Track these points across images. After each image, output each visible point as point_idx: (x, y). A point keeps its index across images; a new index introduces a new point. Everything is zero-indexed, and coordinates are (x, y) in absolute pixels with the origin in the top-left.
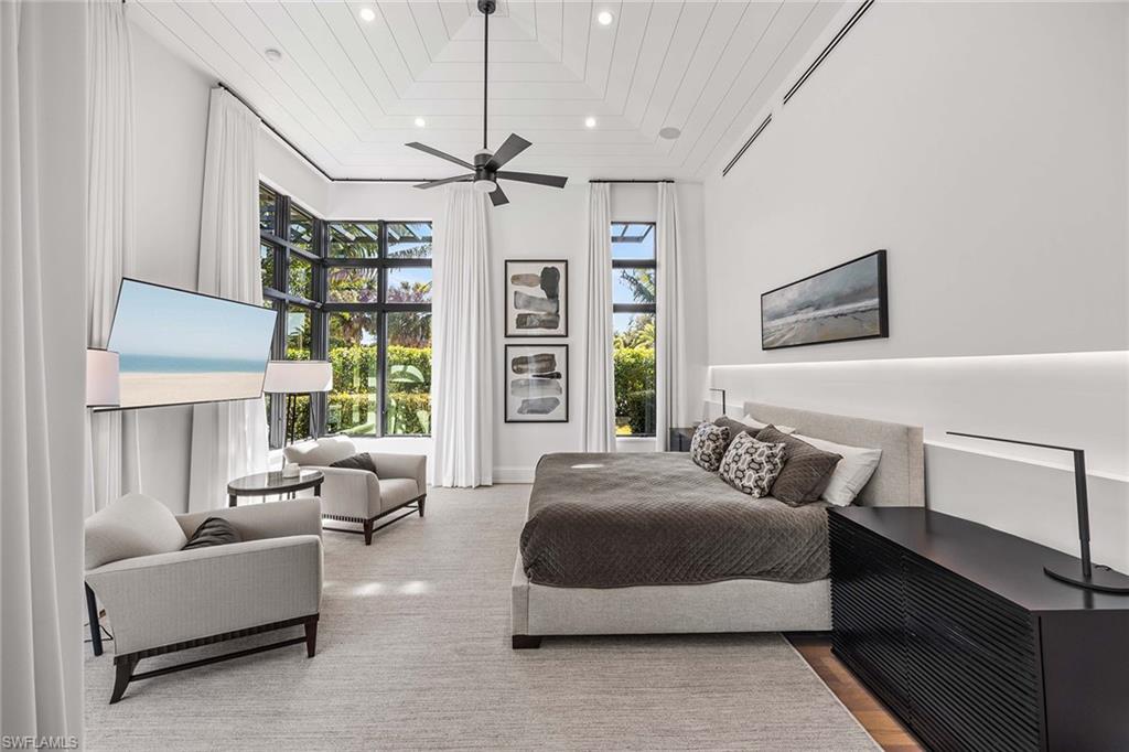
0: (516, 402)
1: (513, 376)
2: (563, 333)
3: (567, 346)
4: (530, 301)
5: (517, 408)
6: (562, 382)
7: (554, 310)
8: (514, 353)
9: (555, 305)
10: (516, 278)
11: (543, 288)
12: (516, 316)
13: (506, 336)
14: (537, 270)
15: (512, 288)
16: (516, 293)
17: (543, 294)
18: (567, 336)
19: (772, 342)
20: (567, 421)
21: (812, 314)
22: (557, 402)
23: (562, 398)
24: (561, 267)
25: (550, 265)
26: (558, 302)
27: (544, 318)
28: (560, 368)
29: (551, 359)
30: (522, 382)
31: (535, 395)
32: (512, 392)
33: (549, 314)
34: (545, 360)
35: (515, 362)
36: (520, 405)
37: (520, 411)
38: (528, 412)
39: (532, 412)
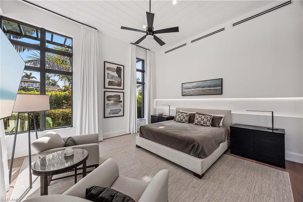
0: (108, 111)
1: (107, 102)
2: (123, 88)
3: (124, 92)
4: (113, 77)
5: (108, 113)
6: (122, 104)
7: (120, 81)
8: (108, 94)
9: (120, 79)
10: (108, 68)
11: (117, 73)
12: (108, 82)
13: (104, 88)
14: (115, 67)
15: (107, 72)
16: (108, 73)
17: (117, 75)
18: (124, 89)
19: (186, 94)
20: (124, 116)
21: (201, 89)
22: (121, 110)
23: (122, 109)
24: (122, 67)
25: (119, 66)
26: (121, 78)
27: (117, 83)
28: (122, 99)
29: (119, 96)
30: (110, 104)
31: (114, 108)
32: (107, 108)
33: (119, 82)
34: (117, 97)
35: (108, 97)
36: (109, 112)
37: (109, 114)
38: (112, 114)
39: (113, 114)
